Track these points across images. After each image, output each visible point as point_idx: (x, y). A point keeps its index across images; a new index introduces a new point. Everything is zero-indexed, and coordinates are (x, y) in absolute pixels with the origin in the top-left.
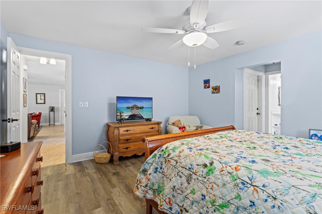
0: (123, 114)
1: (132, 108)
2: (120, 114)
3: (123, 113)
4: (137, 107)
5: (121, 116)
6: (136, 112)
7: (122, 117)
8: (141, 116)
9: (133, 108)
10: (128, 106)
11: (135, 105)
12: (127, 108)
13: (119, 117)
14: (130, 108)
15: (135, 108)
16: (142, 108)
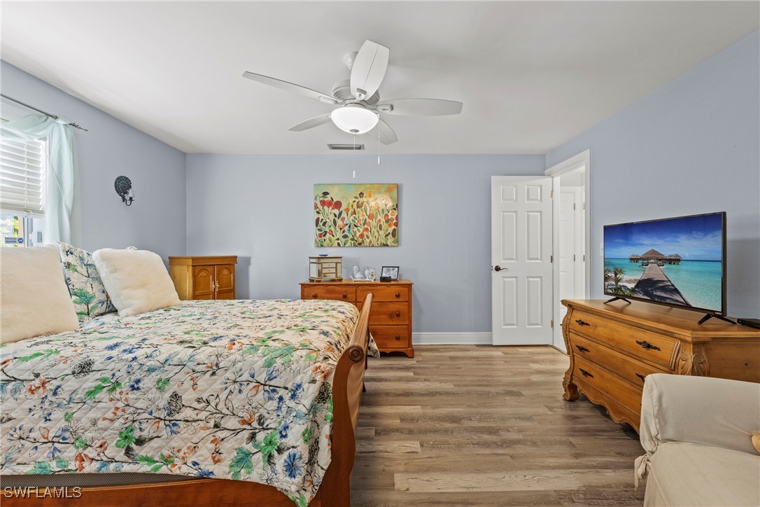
0: (623, 275)
1: (644, 259)
2: (616, 274)
3: (621, 272)
4: (660, 257)
5: (618, 281)
6: (655, 272)
7: (619, 283)
8: (673, 285)
9: (648, 259)
10: (634, 255)
11: (653, 252)
12: (631, 259)
13: (614, 283)
14: (638, 259)
15: (652, 261)
16: (675, 261)
